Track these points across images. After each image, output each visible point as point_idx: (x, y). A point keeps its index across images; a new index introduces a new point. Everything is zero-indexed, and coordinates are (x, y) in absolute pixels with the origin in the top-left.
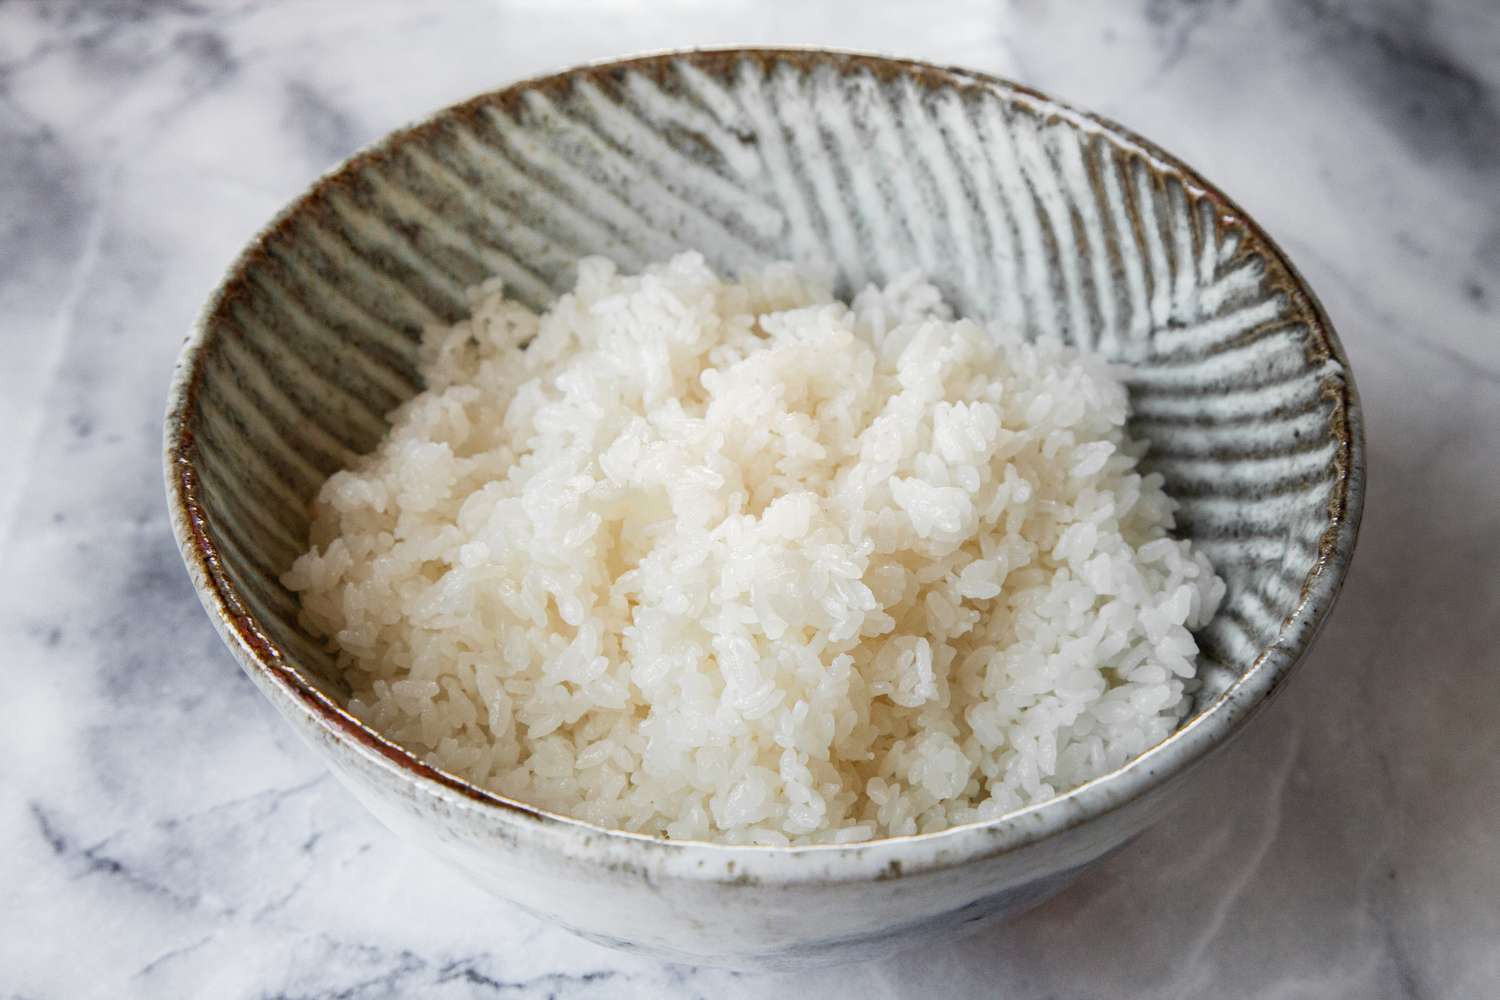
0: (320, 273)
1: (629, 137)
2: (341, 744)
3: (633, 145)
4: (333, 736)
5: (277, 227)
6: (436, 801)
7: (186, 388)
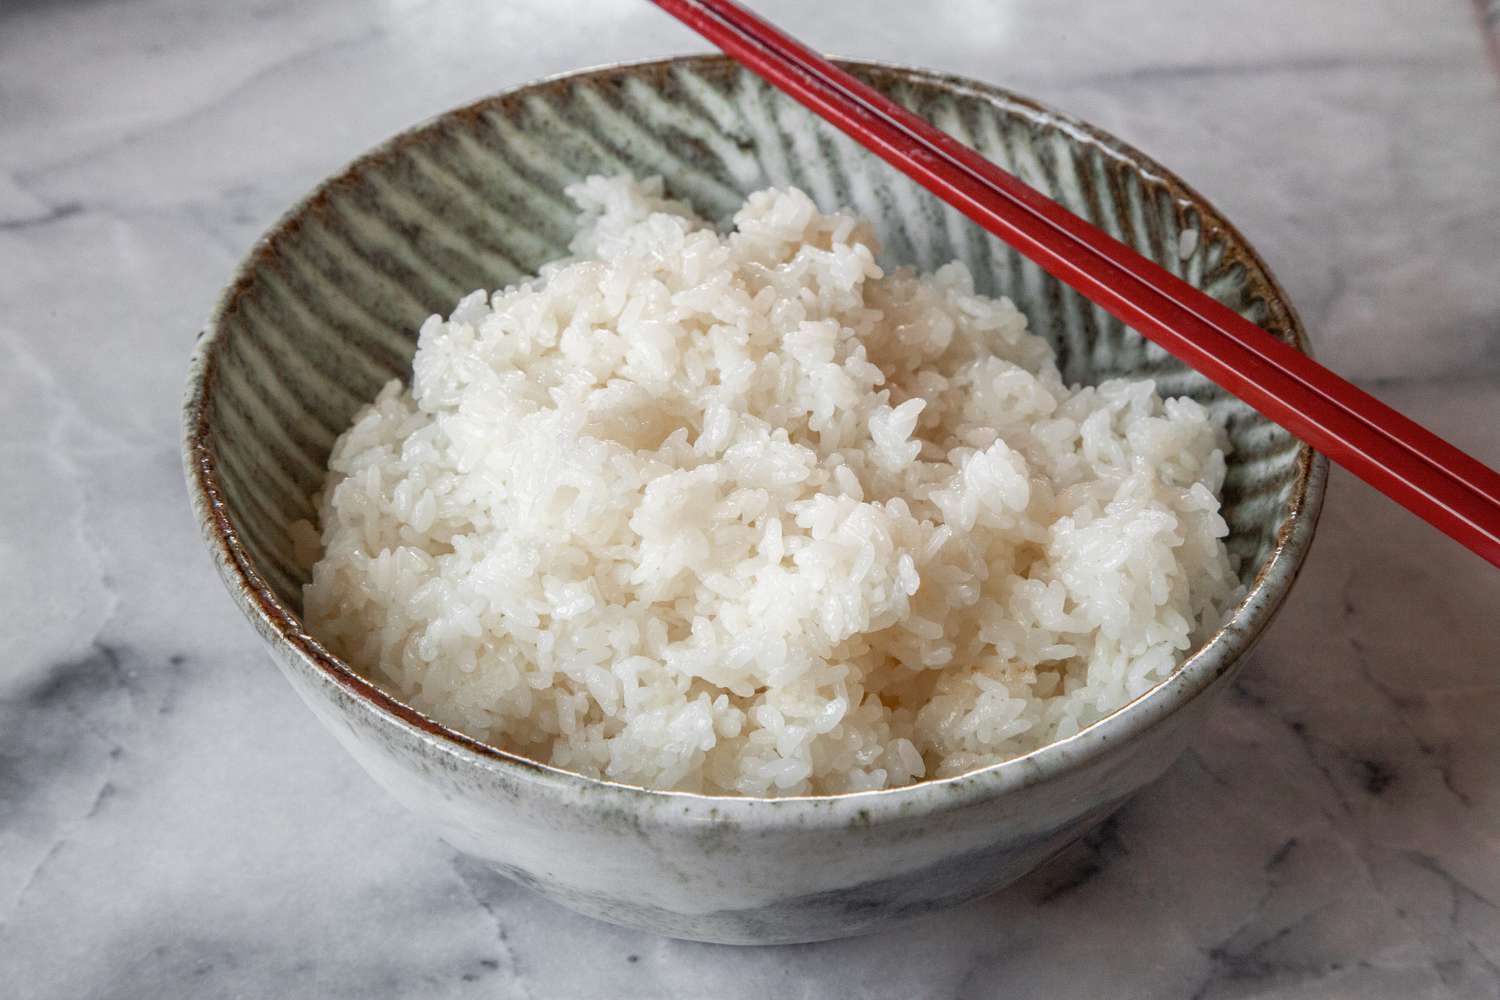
0: (325, 274)
1: (629, 143)
2: (356, 705)
3: (634, 150)
4: (348, 697)
5: (285, 228)
6: (445, 756)
7: (202, 380)
